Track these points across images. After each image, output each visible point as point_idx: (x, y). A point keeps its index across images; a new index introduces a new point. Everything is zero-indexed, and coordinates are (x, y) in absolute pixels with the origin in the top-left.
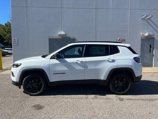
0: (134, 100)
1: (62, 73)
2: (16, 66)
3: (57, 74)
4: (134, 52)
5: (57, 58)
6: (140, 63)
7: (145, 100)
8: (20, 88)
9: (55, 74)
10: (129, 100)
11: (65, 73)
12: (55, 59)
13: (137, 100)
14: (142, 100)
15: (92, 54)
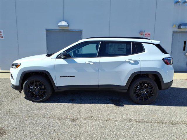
0: (147, 122)
1: (71, 77)
2: (15, 66)
3: (64, 77)
4: (164, 51)
5: (64, 57)
6: (171, 66)
7: (163, 123)
8: (21, 92)
9: (62, 77)
10: (139, 122)
11: (74, 77)
12: (62, 58)
13: (151, 122)
14: (158, 123)
15: (109, 53)
